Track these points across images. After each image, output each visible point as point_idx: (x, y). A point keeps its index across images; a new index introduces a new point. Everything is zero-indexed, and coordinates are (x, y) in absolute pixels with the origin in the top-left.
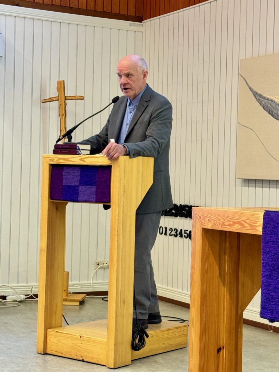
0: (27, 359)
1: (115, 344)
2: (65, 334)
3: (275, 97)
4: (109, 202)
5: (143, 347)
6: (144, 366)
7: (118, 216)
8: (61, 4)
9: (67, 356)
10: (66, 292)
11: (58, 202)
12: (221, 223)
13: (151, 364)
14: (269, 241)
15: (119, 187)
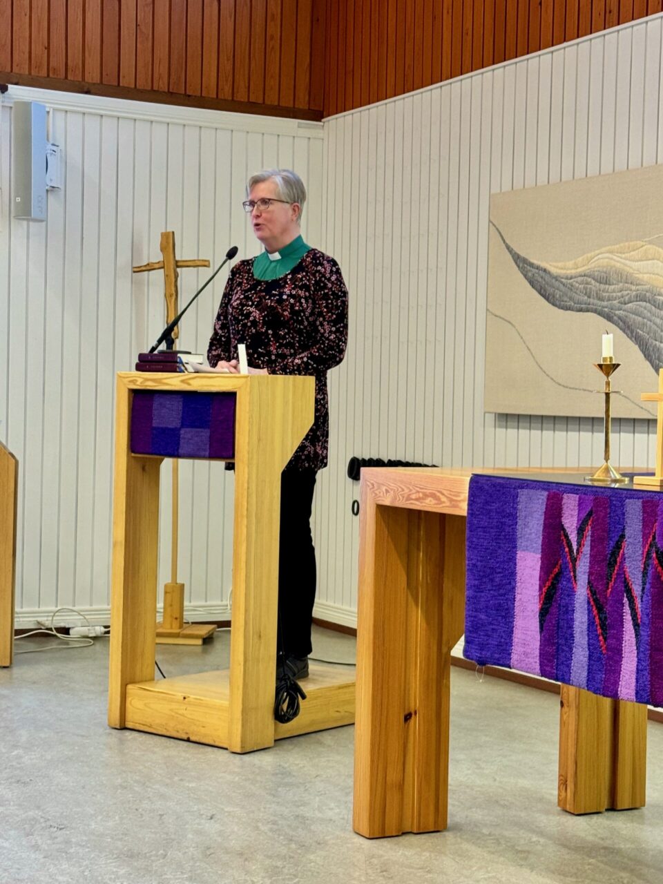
0: (89, 737)
1: (242, 711)
2: (158, 694)
3: (551, 263)
4: (233, 456)
5: (296, 717)
7: (248, 483)
8: (169, 89)
9: (160, 733)
10: (179, 620)
11: (146, 458)
12: (406, 496)
14: (477, 526)
15: (249, 431)
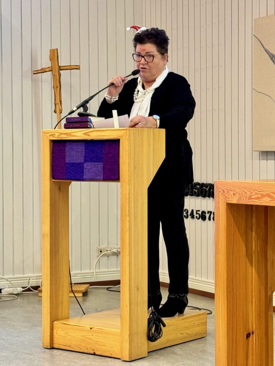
0: (33, 355)
1: (129, 335)
2: (73, 326)
4: (119, 179)
5: (160, 338)
6: (161, 358)
7: (129, 195)
9: (76, 350)
11: (61, 182)
12: (248, 197)
13: (169, 355)
15: (129, 163)
